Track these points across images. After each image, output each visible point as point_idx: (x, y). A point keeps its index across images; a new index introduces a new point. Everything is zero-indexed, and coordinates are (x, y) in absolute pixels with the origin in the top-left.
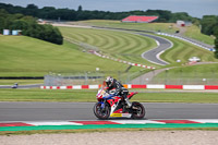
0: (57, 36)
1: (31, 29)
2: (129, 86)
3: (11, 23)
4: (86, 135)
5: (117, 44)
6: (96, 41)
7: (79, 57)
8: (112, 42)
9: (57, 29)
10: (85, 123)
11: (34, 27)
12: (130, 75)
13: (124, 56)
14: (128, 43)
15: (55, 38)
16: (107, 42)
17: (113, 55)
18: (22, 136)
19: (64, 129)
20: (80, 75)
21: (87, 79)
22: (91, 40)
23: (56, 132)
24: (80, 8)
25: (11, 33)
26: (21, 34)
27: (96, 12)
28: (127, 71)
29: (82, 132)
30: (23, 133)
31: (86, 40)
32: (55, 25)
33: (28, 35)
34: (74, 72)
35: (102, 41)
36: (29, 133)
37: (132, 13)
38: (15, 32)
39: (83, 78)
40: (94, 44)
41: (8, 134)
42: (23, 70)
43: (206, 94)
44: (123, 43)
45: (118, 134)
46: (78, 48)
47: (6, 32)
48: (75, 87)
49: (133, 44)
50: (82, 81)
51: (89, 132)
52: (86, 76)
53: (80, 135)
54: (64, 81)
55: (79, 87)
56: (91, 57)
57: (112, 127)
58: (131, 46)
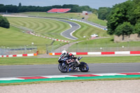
0: (6, 23)
2: (54, 54)
4: (27, 86)
5: (45, 27)
6: (31, 25)
7: (20, 36)
8: (42, 26)
9: (5, 18)
10: (26, 78)
12: (53, 46)
13: (50, 34)
14: (52, 26)
16: (38, 26)
17: (43, 34)
19: (12, 82)
20: (21, 48)
21: (26, 50)
22: (28, 25)
24: (20, 4)
27: (31, 7)
28: (51, 44)
29: (25, 84)
31: (25, 25)
32: (4, 15)
34: (17, 46)
35: (35, 25)
37: (54, 7)
39: (23, 49)
40: (29, 28)
43: (102, 57)
44: (48, 26)
45: (47, 85)
46: (19, 30)
48: (18, 56)
49: (55, 27)
50: (23, 51)
51: (29, 84)
52: (25, 48)
53: (23, 86)
54: (11, 51)
55: (21, 55)
56: (29, 36)
57: (43, 80)
58: (54, 28)
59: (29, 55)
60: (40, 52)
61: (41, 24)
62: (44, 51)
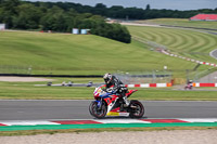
0: (125, 35)
1: (99, 28)
2: (198, 85)
3: (80, 23)
4: (154, 133)
5: (185, 42)
6: (164, 40)
7: (146, 55)
8: (180, 40)
9: (125, 28)
11: (103, 25)
12: (198, 73)
13: (192, 54)
14: (196, 41)
15: (123, 37)
16: (175, 41)
17: (181, 54)
18: (91, 134)
19: (132, 127)
20: (148, 74)
21: (155, 78)
22: (159, 39)
23: (125, 130)
24: (148, 6)
25: (80, 32)
26: (90, 33)
27: (164, 10)
28: (195, 70)
29: (151, 130)
30: (92, 130)
31: (154, 39)
32: (123, 23)
33: (97, 34)
34: (142, 71)
35: (170, 39)
36: (98, 131)
37: (201, 11)
38: (83, 31)
39: (151, 76)
40: (161, 43)
41: (77, 132)
42: (91, 69)
44: (191, 41)
45: (186, 132)
46: (145, 46)
47: (75, 31)
48: (143, 86)
49: (202, 42)
50: (150, 79)
51: (158, 130)
52: (154, 74)
53: (148, 133)
54: (132, 79)
55: (147, 86)
56: (159, 56)
57: (180, 126)
58: (199, 44)
59: (159, 85)
60: (177, 81)
61: (179, 38)
62: (183, 80)
